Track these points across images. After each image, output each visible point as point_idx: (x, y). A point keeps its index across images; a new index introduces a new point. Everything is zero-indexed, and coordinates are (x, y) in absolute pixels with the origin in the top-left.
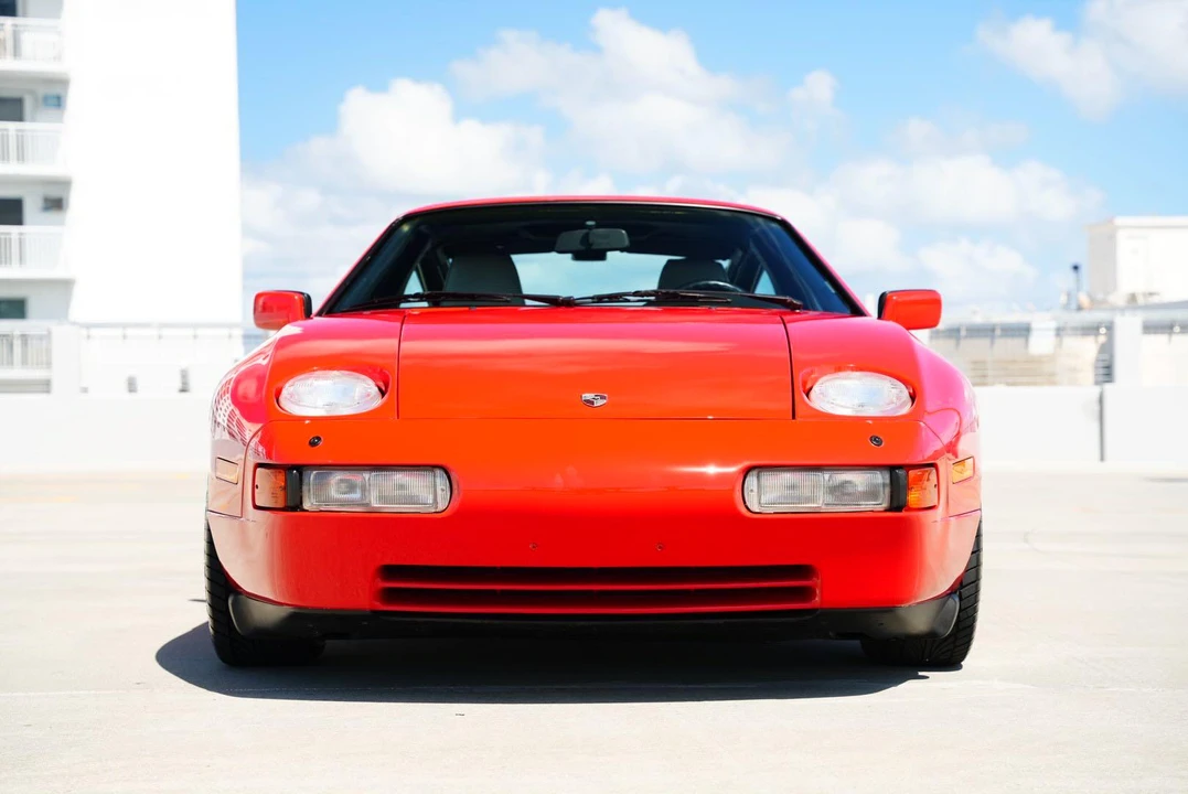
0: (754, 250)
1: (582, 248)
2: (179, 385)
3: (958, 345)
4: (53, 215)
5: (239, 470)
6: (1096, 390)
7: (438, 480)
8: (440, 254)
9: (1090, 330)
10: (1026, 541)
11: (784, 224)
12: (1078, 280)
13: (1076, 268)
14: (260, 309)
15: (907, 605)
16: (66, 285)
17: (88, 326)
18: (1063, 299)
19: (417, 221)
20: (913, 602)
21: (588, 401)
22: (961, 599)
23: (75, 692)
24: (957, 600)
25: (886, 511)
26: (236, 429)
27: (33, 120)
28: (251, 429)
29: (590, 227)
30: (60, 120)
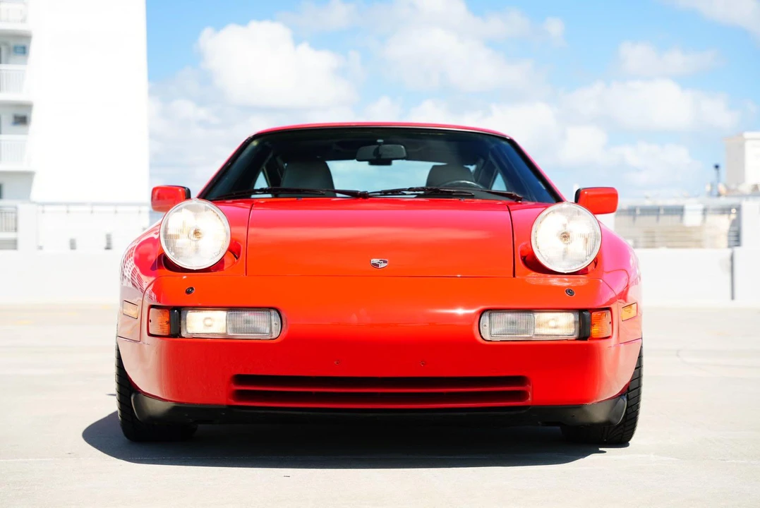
0: (491, 158)
1: (375, 158)
2: (105, 245)
3: (634, 219)
4: (20, 128)
5: (139, 308)
6: (729, 251)
7: (273, 318)
8: (279, 160)
9: (725, 210)
10: (678, 355)
11: (511, 142)
12: (718, 175)
13: (717, 167)
14: (155, 198)
15: (591, 403)
16: (28, 176)
17: (43, 204)
18: (708, 188)
19: (262, 139)
20: (595, 401)
21: (375, 264)
22: (628, 400)
23: (26, 460)
24: (625, 399)
25: (576, 339)
26: (136, 281)
27: (7, 63)
28: (147, 281)
29: (380, 144)
30: (25, 63)
